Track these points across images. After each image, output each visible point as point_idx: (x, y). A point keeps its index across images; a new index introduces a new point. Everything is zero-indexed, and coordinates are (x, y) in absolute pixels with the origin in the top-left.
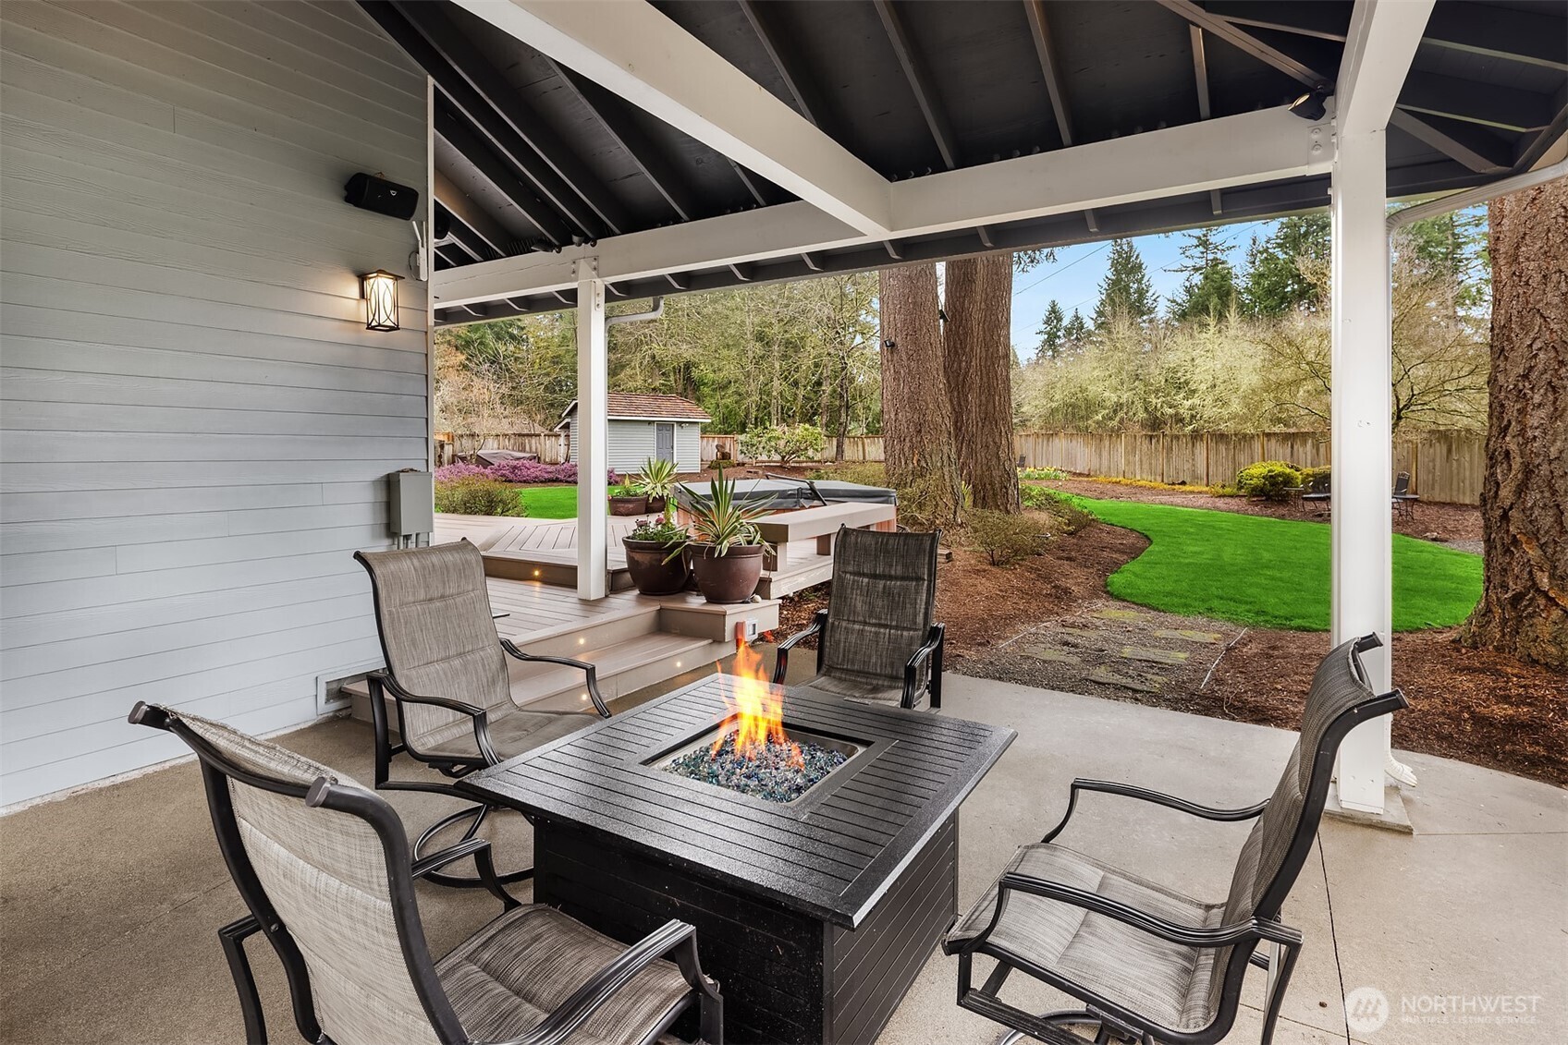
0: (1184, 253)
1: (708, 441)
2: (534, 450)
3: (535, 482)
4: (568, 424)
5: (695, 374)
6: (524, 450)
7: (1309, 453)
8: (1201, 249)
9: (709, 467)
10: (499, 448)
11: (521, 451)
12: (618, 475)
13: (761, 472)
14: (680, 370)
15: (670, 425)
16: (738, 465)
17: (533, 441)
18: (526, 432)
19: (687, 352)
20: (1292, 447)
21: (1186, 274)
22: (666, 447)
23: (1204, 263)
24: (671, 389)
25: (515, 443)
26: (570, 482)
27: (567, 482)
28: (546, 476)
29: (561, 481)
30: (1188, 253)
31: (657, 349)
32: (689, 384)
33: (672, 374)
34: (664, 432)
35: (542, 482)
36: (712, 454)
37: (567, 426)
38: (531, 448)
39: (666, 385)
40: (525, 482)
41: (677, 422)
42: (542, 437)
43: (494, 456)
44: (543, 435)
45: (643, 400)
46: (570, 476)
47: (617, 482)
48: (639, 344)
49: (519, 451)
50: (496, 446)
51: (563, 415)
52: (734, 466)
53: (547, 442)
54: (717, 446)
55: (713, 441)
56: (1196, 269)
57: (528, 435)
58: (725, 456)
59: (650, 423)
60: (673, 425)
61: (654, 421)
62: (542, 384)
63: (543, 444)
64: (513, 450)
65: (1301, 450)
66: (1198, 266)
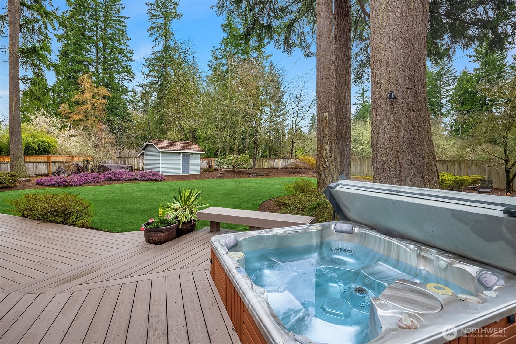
0: (356, 99)
1: (203, 161)
2: (130, 163)
3: (125, 180)
4: (143, 153)
5: (197, 134)
6: (125, 164)
7: (456, 169)
8: (362, 98)
9: (204, 171)
10: (114, 163)
11: (124, 164)
12: (165, 176)
13: (225, 174)
14: (191, 132)
15: (188, 154)
16: (215, 170)
17: (129, 160)
18: (127, 156)
19: (194, 124)
20: (447, 166)
21: (357, 105)
22: (186, 164)
23: (362, 102)
24: (188, 140)
25: (122, 161)
26: (142, 180)
27: (140, 180)
28: (131, 177)
29: (138, 180)
30: (358, 99)
31: (182, 123)
32: (194, 138)
33: (188, 134)
34: (185, 157)
35: (128, 180)
36: (205, 166)
37: (143, 154)
38: (128, 163)
39: (185, 138)
40: (120, 180)
41: (191, 153)
42: (133, 159)
43: (112, 166)
44: (133, 157)
45: (176, 144)
46: (142, 177)
47: (164, 180)
48: (175, 121)
49: (123, 164)
50: (113, 162)
51: (141, 150)
52: (214, 171)
53: (136, 160)
54: (207, 163)
55: (205, 160)
56: (360, 104)
57: (127, 158)
58: (210, 167)
59: (179, 153)
60: (189, 154)
61: (181, 153)
62: (133, 136)
63: (134, 161)
64: (121, 164)
65: (452, 168)
66: (361, 103)
